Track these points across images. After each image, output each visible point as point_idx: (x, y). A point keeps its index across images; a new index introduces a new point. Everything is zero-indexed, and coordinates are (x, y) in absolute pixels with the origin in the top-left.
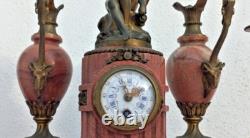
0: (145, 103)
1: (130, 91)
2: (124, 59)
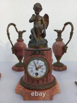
0: (43, 71)
2: (36, 54)
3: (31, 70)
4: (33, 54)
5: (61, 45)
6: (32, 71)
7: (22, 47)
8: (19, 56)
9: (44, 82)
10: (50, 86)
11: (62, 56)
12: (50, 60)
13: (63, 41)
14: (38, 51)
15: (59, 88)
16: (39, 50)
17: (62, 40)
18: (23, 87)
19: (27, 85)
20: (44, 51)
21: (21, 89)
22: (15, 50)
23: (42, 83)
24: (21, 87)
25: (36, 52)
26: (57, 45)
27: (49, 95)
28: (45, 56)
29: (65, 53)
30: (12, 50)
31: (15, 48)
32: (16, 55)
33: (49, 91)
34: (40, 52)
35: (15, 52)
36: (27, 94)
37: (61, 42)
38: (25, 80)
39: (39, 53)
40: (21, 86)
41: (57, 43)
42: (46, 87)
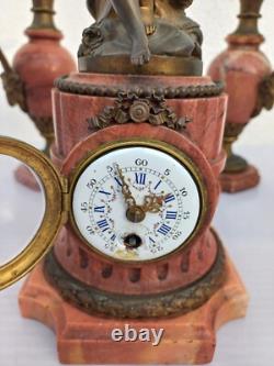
0: (171, 223)
1: (139, 202)
2: (130, 121)
3: (97, 217)
4: (113, 121)
5: (253, 70)
6: (102, 224)
7: (54, 69)
8: (42, 119)
9: (171, 276)
10: (199, 293)
11: (245, 124)
12: (214, 158)
13: (263, 48)
14: (143, 96)
15: (244, 297)
16: (150, 90)
17: (262, 39)
18: (56, 295)
19: (75, 287)
20: (188, 96)
21: (44, 302)
22: (20, 86)
23: (160, 278)
24: (47, 294)
25: (133, 109)
26: (234, 69)
27: (197, 342)
28: (188, 135)
29: (264, 112)
30: (5, 87)
31: (16, 77)
32: (25, 109)
33: (197, 324)
34: (156, 103)
35: (21, 97)
36: (78, 341)
37: (254, 54)
38: (69, 253)
39: (152, 111)
40: (47, 288)
41: (236, 55)
42: (179, 302)
